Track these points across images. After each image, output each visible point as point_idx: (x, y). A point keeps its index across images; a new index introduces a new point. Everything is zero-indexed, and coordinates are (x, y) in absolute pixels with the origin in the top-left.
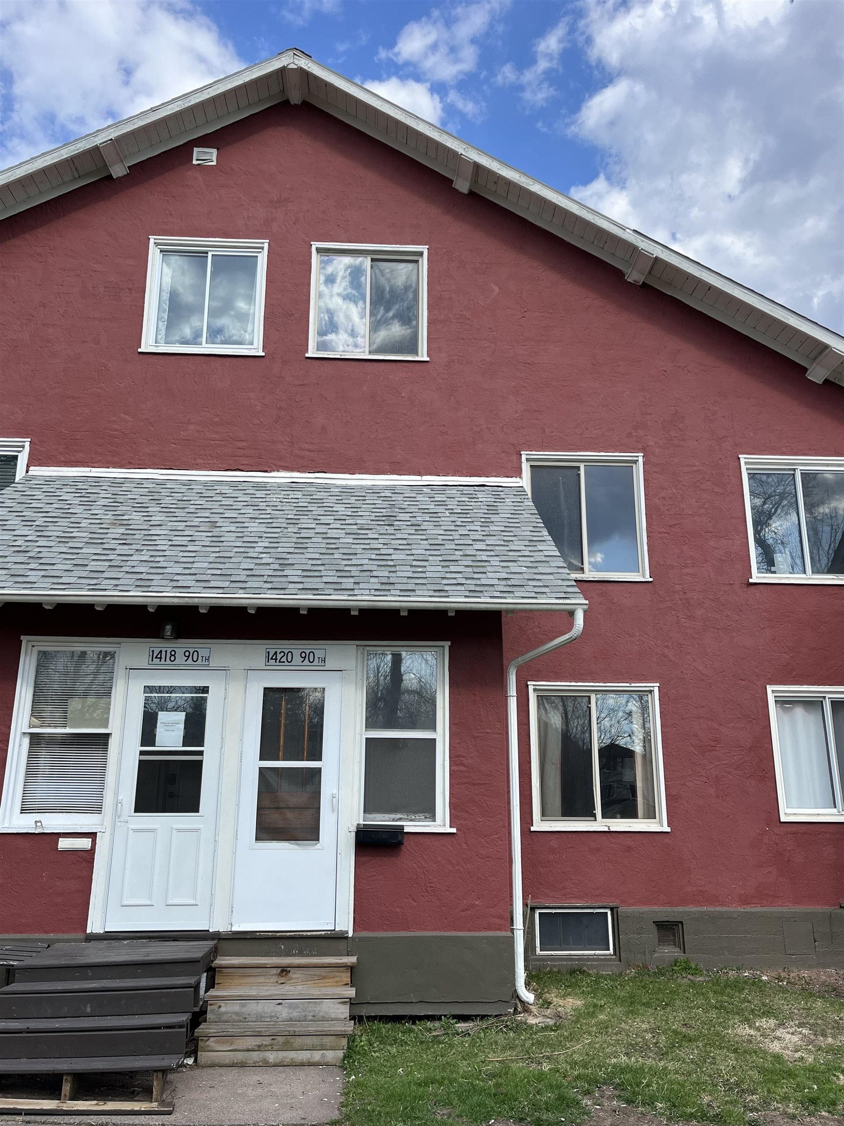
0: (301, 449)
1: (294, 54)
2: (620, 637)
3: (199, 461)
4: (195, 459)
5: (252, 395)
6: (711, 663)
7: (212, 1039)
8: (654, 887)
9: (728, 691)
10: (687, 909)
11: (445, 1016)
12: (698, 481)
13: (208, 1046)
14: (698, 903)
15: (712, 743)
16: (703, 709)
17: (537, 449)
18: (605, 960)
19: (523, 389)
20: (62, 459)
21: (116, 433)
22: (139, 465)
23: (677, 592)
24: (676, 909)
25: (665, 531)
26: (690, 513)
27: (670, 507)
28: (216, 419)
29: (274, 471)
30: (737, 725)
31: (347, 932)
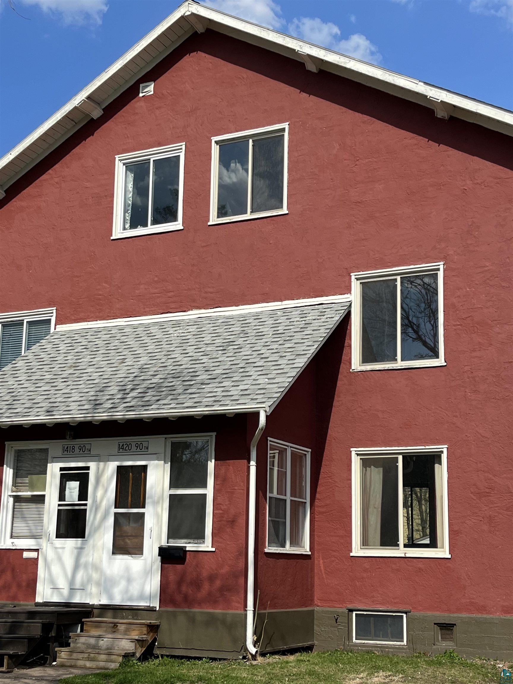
0: (206, 292)
1: (189, 3)
2: (420, 411)
3: (148, 309)
4: (144, 309)
5: (176, 258)
6: (490, 427)
7: (63, 653)
8: (437, 599)
9: (503, 449)
10: (460, 615)
11: (205, 658)
12: (488, 279)
13: (61, 656)
14: (469, 611)
15: (487, 490)
16: (482, 464)
17: (363, 270)
18: (400, 648)
19: (355, 223)
20: (73, 318)
21: (100, 297)
22: (113, 316)
23: (466, 372)
24: (452, 615)
25: (459, 323)
26: (479, 306)
27: (464, 303)
28: (156, 279)
29: (189, 310)
30: (508, 475)
31: (156, 607)
